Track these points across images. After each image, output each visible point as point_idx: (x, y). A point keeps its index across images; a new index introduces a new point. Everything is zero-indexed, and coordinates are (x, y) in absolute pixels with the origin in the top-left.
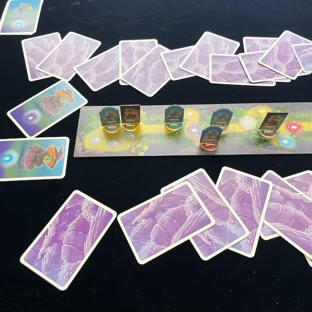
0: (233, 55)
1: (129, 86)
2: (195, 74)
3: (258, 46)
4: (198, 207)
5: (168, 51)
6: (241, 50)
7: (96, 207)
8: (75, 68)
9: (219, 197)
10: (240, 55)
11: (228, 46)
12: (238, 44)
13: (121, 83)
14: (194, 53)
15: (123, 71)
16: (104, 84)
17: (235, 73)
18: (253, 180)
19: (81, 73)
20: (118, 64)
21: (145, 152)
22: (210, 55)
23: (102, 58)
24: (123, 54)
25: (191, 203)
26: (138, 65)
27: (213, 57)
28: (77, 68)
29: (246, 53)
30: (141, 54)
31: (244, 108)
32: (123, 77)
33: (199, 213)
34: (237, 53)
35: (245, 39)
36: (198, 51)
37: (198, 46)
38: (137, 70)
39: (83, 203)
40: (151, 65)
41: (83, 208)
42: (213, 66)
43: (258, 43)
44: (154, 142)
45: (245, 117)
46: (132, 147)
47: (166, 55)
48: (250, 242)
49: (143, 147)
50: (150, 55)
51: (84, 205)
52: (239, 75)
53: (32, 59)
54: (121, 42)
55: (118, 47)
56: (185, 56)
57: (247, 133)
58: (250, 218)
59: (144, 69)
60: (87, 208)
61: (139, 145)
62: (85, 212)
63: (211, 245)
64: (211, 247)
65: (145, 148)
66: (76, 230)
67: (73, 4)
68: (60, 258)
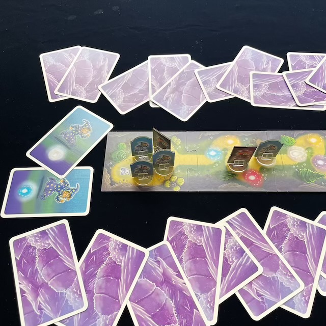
0: (276, 73)
1: (161, 109)
2: (234, 95)
3: (305, 63)
4: (242, 252)
5: (203, 68)
8: (100, 87)
9: (266, 243)
10: (284, 73)
11: (270, 62)
12: (282, 61)
13: (152, 105)
14: (232, 71)
15: (154, 91)
16: (132, 106)
17: (280, 94)
18: (307, 225)
19: (107, 93)
20: (147, 83)
21: (181, 187)
22: (251, 74)
23: (130, 76)
24: (153, 71)
25: (233, 248)
26: (169, 84)
27: (254, 75)
28: (103, 87)
29: (291, 71)
30: (173, 71)
31: (292, 136)
32: (153, 99)
33: (243, 260)
34: (281, 71)
35: (289, 54)
36: (237, 69)
37: (237, 62)
38: (169, 90)
40: (183, 84)
42: (255, 86)
43: (304, 60)
44: (191, 175)
45: (293, 147)
46: (167, 180)
47: (200, 73)
48: (305, 299)
49: (178, 181)
50: (183, 72)
51: (111, 246)
52: (284, 97)
53: (52, 76)
54: (150, 57)
55: (147, 63)
56: (222, 74)
57: (297, 166)
58: (304, 270)
59: (177, 90)
60: (115, 249)
61: (174, 179)
62: (114, 254)
63: (262, 302)
64: (262, 304)
65: (182, 182)
66: (107, 276)
67: (96, 13)
68: (94, 311)
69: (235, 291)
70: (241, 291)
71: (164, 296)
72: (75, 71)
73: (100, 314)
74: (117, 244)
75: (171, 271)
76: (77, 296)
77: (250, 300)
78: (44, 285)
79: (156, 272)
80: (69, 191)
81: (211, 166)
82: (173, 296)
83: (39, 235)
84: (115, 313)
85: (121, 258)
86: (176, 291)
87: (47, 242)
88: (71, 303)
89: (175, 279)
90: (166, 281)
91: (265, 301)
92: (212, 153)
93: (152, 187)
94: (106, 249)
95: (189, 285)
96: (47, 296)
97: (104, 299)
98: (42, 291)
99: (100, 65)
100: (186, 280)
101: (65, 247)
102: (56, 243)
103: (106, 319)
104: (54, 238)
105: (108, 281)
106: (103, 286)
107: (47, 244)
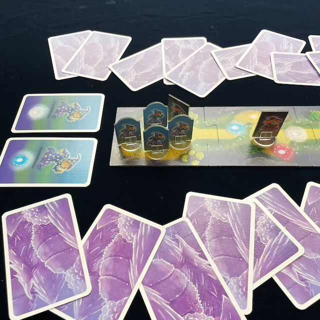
0: (299, 53)
1: (176, 86)
2: (255, 73)
4: (276, 230)
5: (219, 49)
6: (308, 48)
7: (137, 223)
8: (110, 66)
9: (305, 220)
10: (308, 53)
11: (291, 44)
12: (304, 43)
13: (166, 83)
14: (251, 51)
15: (167, 70)
16: (145, 83)
17: (305, 72)
19: (118, 72)
20: (161, 63)
21: (200, 161)
22: (272, 54)
23: (142, 57)
24: (166, 52)
25: (266, 226)
26: (185, 64)
27: (275, 56)
28: (113, 66)
29: (314, 51)
30: (187, 52)
32: (168, 76)
33: (279, 239)
34: (304, 51)
35: (310, 37)
36: (256, 50)
37: (256, 44)
38: (184, 68)
39: (119, 219)
40: (200, 63)
41: (120, 226)
42: (277, 65)
44: (211, 149)
46: (183, 155)
47: (216, 53)
49: (197, 155)
50: (198, 53)
51: (121, 222)
52: (310, 75)
53: (60, 57)
54: (163, 40)
55: (161, 45)
56: (241, 55)
59: (193, 67)
60: (125, 226)
61: (192, 153)
62: (124, 231)
63: (306, 287)
64: (307, 290)
65: (201, 156)
66: (115, 256)
67: (107, 3)
68: (98, 296)
69: (272, 274)
70: (279, 274)
71: (185, 279)
72: (84, 52)
73: (106, 300)
74: (127, 221)
75: (192, 251)
76: (79, 279)
77: (292, 286)
78: (40, 265)
79: (174, 252)
80: (69, 161)
81: (234, 140)
82: (196, 279)
83: (37, 210)
84: (125, 299)
85: (132, 236)
86: (199, 274)
87: (46, 218)
88: (71, 286)
89: (197, 259)
90: (187, 262)
91: (310, 286)
92: (235, 128)
93: (167, 161)
94: (115, 225)
95: (214, 267)
96: (42, 278)
97: (111, 283)
98: (36, 271)
99: (111, 46)
100: (211, 261)
101: (66, 223)
102: (56, 218)
103: (114, 306)
104: (54, 214)
105: (116, 261)
106: (111, 267)
107: (45, 219)
